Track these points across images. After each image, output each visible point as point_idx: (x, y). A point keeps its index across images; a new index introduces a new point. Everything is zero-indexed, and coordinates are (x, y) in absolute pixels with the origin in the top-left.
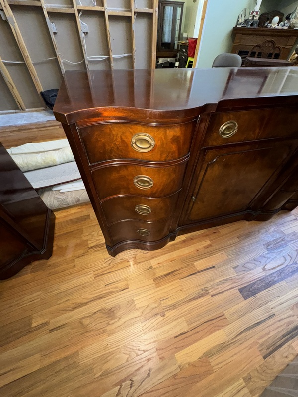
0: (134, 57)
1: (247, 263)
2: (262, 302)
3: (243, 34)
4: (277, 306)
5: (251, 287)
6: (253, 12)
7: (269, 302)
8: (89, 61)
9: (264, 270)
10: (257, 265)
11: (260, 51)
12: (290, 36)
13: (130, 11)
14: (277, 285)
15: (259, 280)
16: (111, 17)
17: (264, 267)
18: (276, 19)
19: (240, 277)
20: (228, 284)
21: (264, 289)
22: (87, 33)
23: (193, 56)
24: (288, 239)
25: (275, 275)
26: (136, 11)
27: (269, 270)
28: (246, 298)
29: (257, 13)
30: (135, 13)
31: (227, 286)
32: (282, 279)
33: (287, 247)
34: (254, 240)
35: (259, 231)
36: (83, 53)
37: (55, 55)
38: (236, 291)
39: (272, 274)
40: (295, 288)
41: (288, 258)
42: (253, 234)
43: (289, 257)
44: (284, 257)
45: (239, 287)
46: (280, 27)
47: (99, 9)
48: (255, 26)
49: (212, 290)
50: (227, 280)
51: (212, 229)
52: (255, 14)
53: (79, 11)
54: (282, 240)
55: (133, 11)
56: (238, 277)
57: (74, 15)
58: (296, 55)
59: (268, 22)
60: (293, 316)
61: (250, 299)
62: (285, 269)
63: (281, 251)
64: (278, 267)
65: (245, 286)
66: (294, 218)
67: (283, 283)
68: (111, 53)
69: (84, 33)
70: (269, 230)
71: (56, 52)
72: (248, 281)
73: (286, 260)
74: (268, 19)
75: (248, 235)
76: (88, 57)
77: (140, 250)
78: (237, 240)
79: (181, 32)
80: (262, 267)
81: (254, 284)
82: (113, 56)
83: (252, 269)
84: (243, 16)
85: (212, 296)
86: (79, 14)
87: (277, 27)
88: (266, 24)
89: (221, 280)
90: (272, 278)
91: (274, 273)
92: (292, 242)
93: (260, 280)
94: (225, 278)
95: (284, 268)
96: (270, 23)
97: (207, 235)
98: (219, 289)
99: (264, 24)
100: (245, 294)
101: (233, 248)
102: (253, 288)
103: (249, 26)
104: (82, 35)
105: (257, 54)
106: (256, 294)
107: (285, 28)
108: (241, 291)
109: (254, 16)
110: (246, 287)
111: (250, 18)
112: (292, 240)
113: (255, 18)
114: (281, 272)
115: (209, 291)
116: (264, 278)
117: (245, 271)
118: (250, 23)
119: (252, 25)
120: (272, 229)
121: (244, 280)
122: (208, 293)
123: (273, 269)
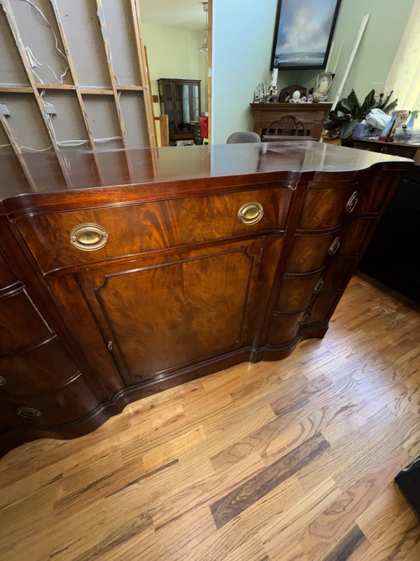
0: (124, 140)
1: (238, 444)
2: (249, 529)
3: (262, 111)
4: (273, 536)
5: (235, 498)
6: (270, 87)
7: (260, 527)
8: (59, 147)
9: (264, 456)
10: (253, 447)
11: (280, 128)
12: (316, 111)
13: (112, 89)
14: (282, 486)
15: (251, 480)
16: (85, 96)
17: (265, 449)
18: (297, 94)
19: (218, 477)
20: (195, 496)
21: (257, 497)
22: (54, 115)
23: (207, 137)
24: (313, 389)
25: (281, 465)
26: (118, 88)
27: (273, 455)
28: (219, 523)
29: (274, 88)
30: (118, 91)
31: (192, 500)
32: (292, 472)
33: (309, 404)
34: (257, 398)
35: (267, 378)
36: (50, 137)
37: (9, 141)
38: (205, 510)
39: (276, 463)
40: (311, 488)
41: (308, 426)
42: (258, 385)
43: (310, 422)
44: (301, 424)
45: (213, 501)
46: (303, 102)
47: (67, 87)
48: (275, 102)
49: (162, 513)
50: (193, 487)
51: (192, 385)
52: (272, 89)
53: (40, 90)
54: (303, 392)
55: (114, 88)
56: (215, 478)
57: (33, 94)
58: (327, 131)
59: (289, 97)
60: (301, 555)
61: (228, 525)
62: (301, 449)
63: (299, 413)
64: (289, 446)
65: (224, 495)
66: (326, 350)
67: (293, 481)
68: (91, 137)
69: (50, 115)
70: (286, 374)
71: (10, 138)
72: (232, 483)
73: (303, 430)
74: (288, 94)
75: (249, 390)
76: (57, 143)
77: (52, 440)
78: (230, 399)
79: (202, 111)
80: (261, 450)
81: (241, 489)
82: (94, 140)
83: (244, 457)
84: (261, 92)
85: (157, 529)
86: (40, 93)
87: (300, 102)
88: (287, 100)
89: (183, 488)
90: (276, 472)
91: (280, 460)
92: (318, 394)
93: (255, 478)
94: (191, 484)
95: (299, 447)
96: (291, 98)
97: (181, 397)
98: (175, 510)
99: (284, 99)
100: (220, 515)
101: (220, 416)
102: (238, 499)
103: (268, 102)
104: (47, 117)
105: (276, 131)
106: (242, 511)
107: (309, 102)
108: (214, 508)
109: (271, 91)
110: (225, 498)
111: (268, 94)
112: (319, 391)
113: (273, 94)
114: (291, 457)
115: (154, 518)
116: (260, 474)
117: (229, 462)
118: (268, 99)
119: (271, 100)
120: (290, 374)
121: (224, 483)
122: (152, 522)
123: (280, 451)
